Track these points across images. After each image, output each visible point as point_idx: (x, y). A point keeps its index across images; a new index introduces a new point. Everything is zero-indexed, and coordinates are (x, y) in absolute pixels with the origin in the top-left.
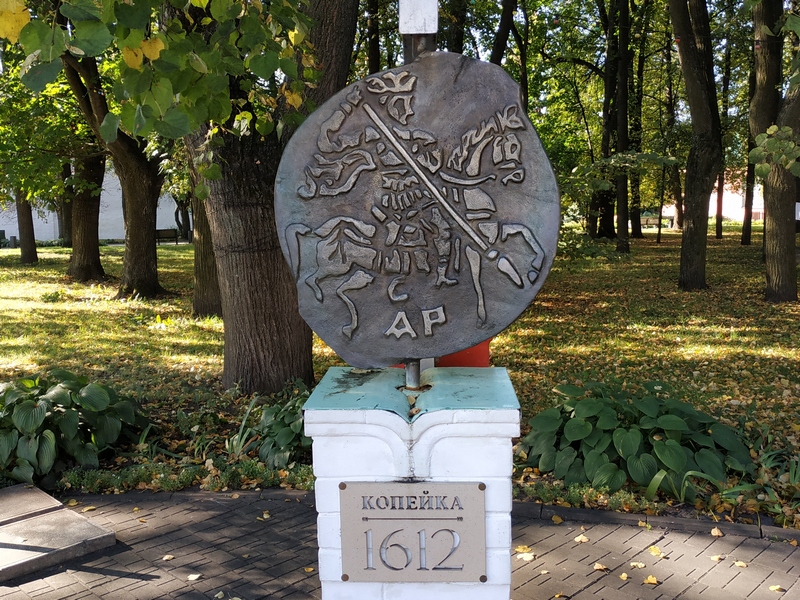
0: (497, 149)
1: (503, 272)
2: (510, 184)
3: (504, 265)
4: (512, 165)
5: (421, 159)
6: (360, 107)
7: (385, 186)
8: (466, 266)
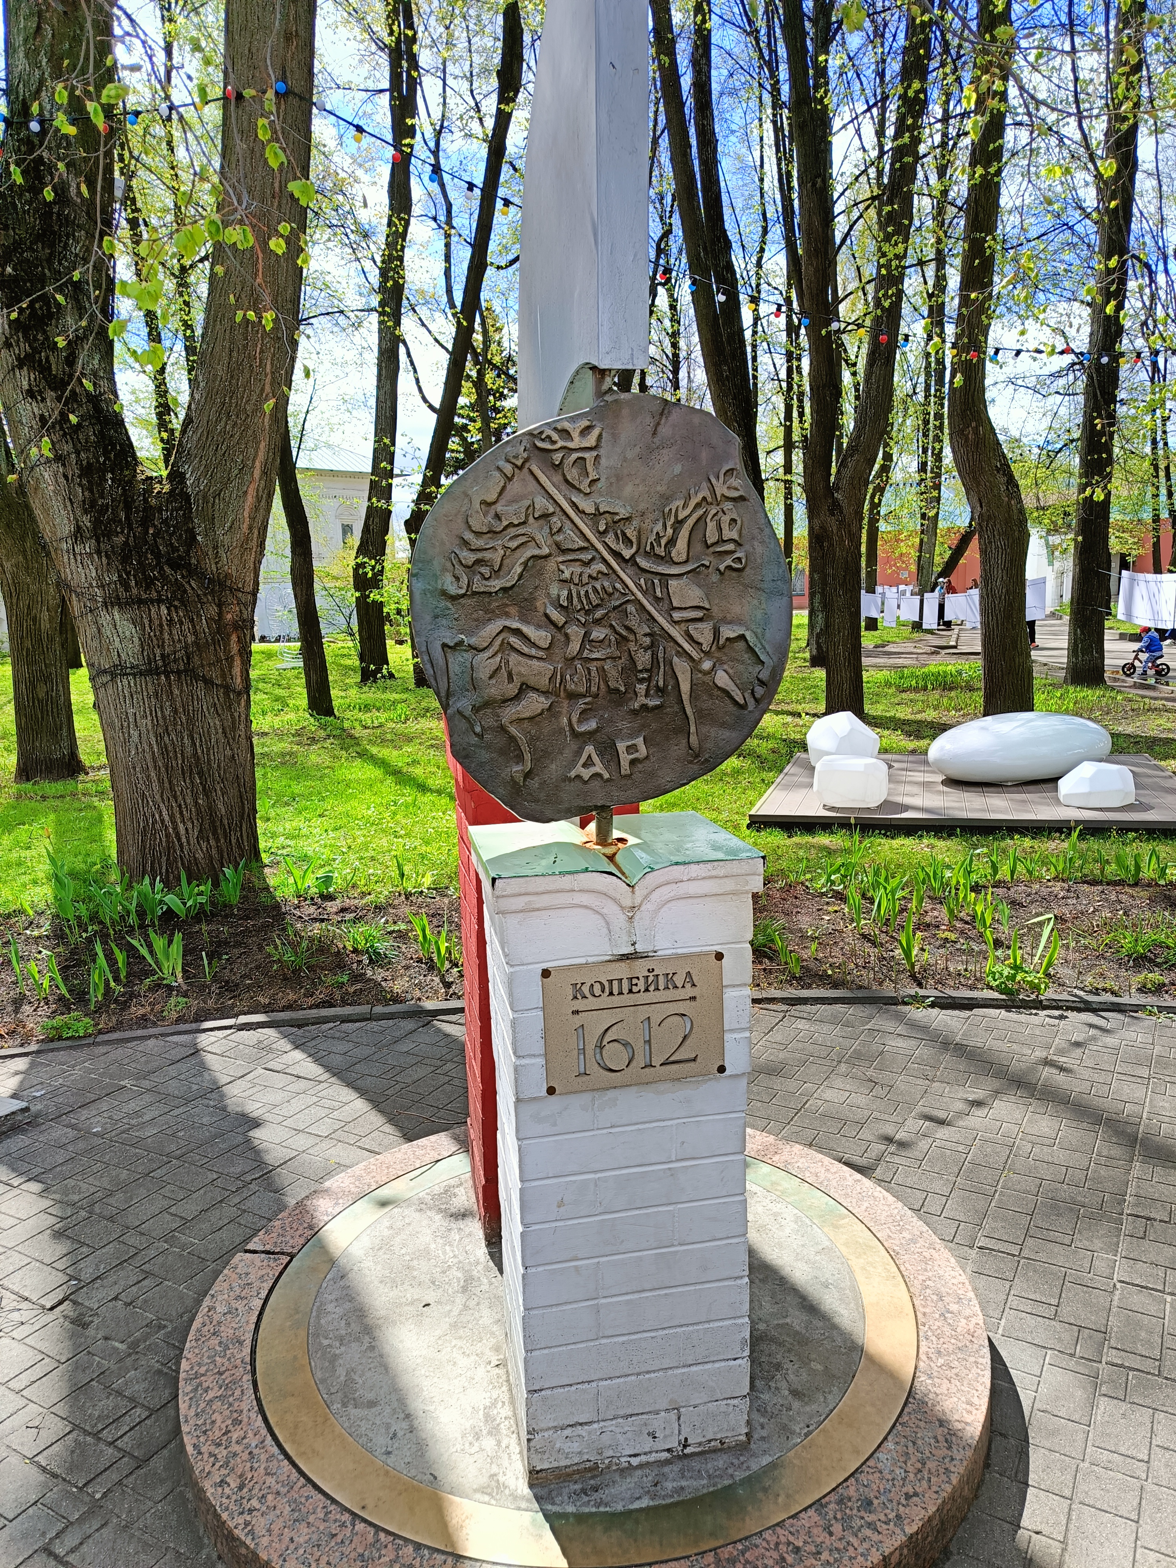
0: (711, 526)
1: (719, 688)
2: (728, 573)
3: (722, 679)
4: (731, 547)
5: (610, 539)
6: (525, 470)
7: (563, 577)
8: (671, 682)
